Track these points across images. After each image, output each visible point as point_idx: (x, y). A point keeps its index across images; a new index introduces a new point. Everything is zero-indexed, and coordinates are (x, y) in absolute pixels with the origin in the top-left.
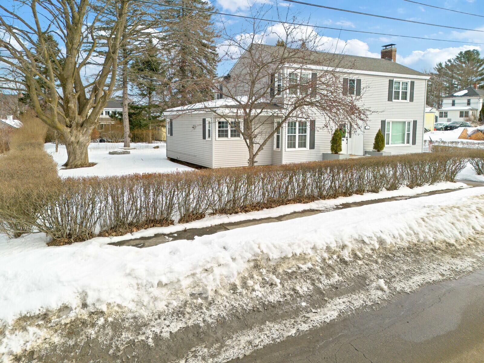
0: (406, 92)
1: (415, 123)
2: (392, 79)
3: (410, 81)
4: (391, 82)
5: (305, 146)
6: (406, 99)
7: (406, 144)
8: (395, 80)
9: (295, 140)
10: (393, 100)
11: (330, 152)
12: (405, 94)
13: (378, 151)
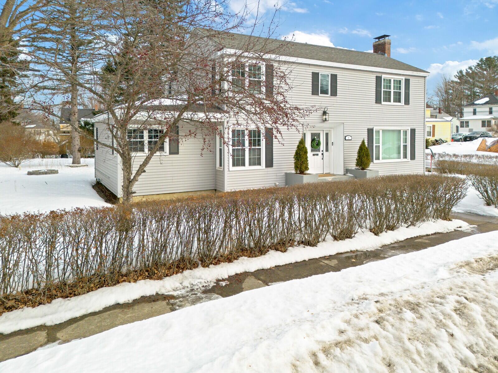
0: (400, 93)
1: (413, 131)
2: (379, 75)
3: (404, 78)
4: (378, 79)
5: (259, 164)
6: (400, 101)
7: (402, 159)
8: (384, 76)
9: (244, 156)
10: (383, 103)
11: (294, 172)
12: (399, 94)
13: (363, 169)
